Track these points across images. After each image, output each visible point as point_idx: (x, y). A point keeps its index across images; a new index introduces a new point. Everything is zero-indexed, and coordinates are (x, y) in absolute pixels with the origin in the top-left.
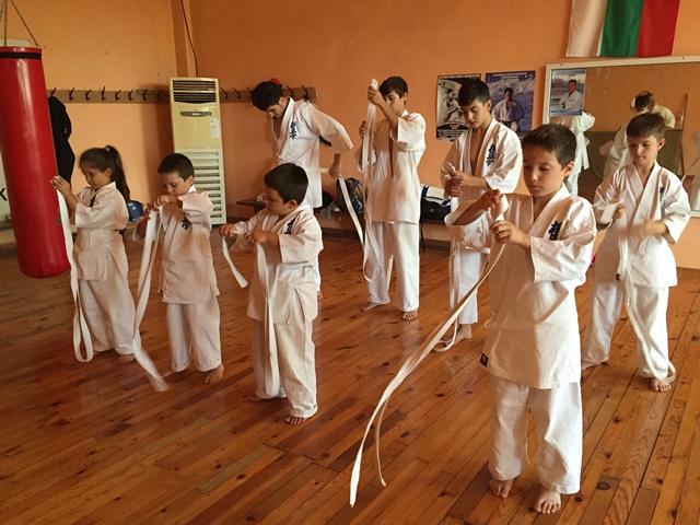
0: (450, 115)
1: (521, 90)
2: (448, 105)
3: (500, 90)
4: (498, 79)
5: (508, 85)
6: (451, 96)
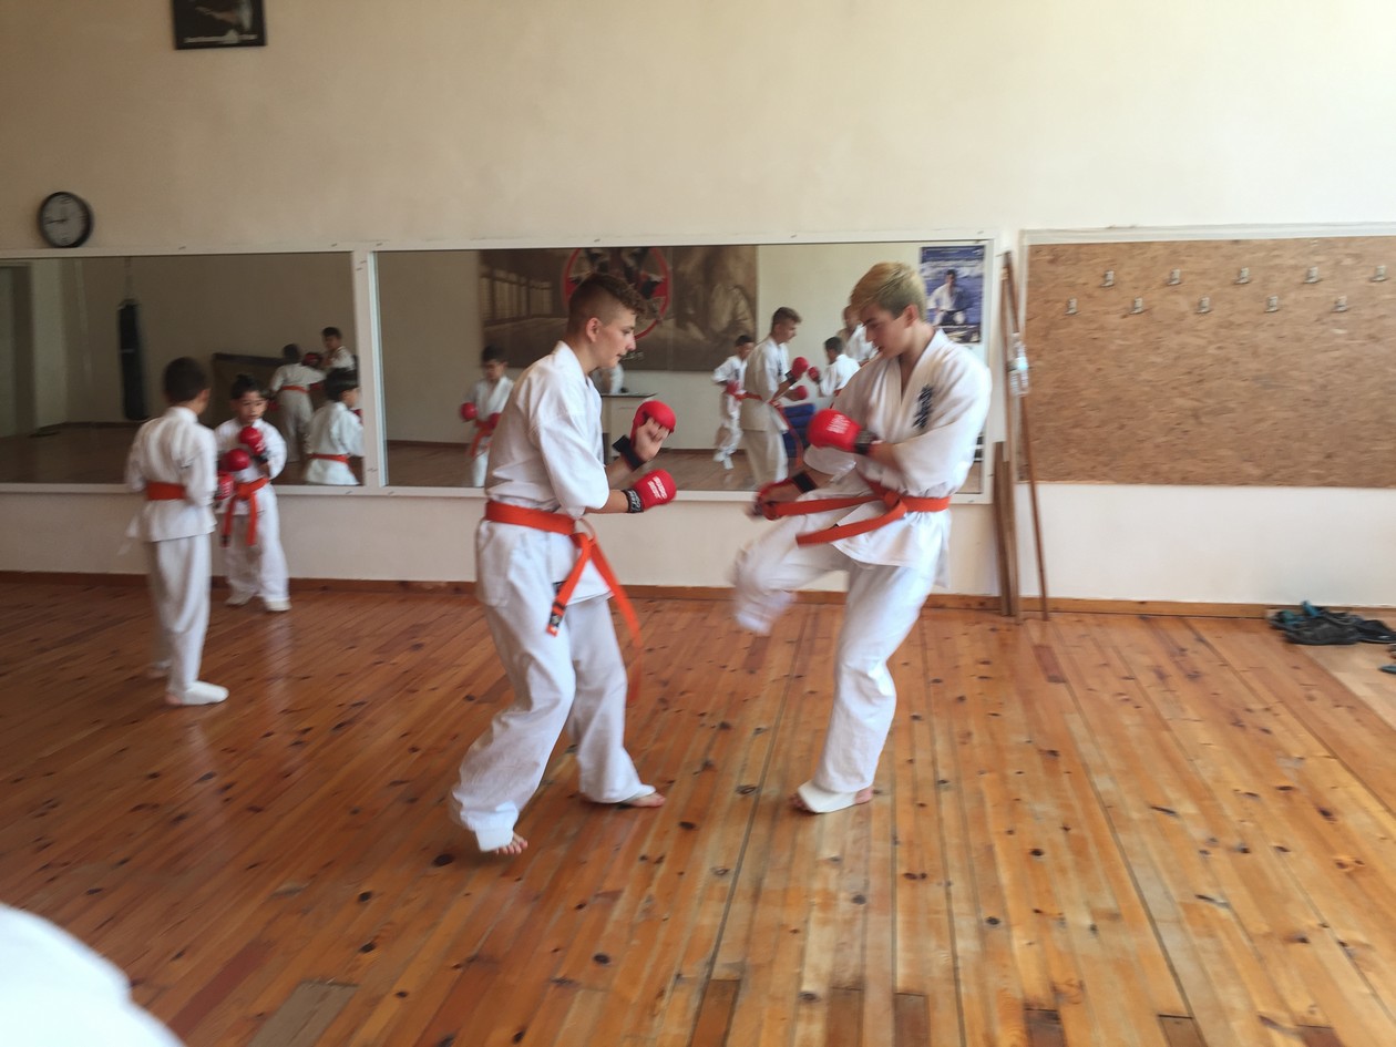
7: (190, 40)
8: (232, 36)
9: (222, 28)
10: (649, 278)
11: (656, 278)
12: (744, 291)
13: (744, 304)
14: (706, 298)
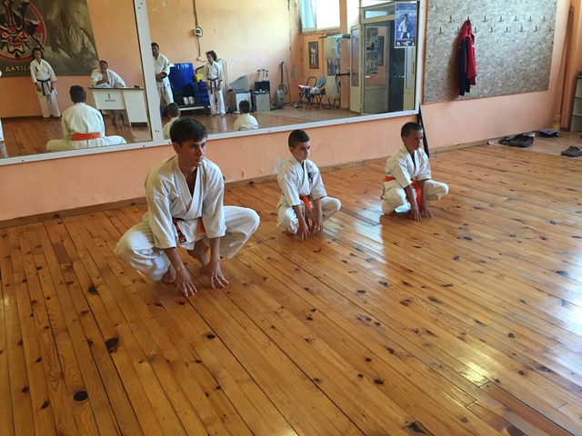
10: (31, 23)
11: (35, 22)
12: (85, 32)
13: (86, 38)
14: (65, 35)
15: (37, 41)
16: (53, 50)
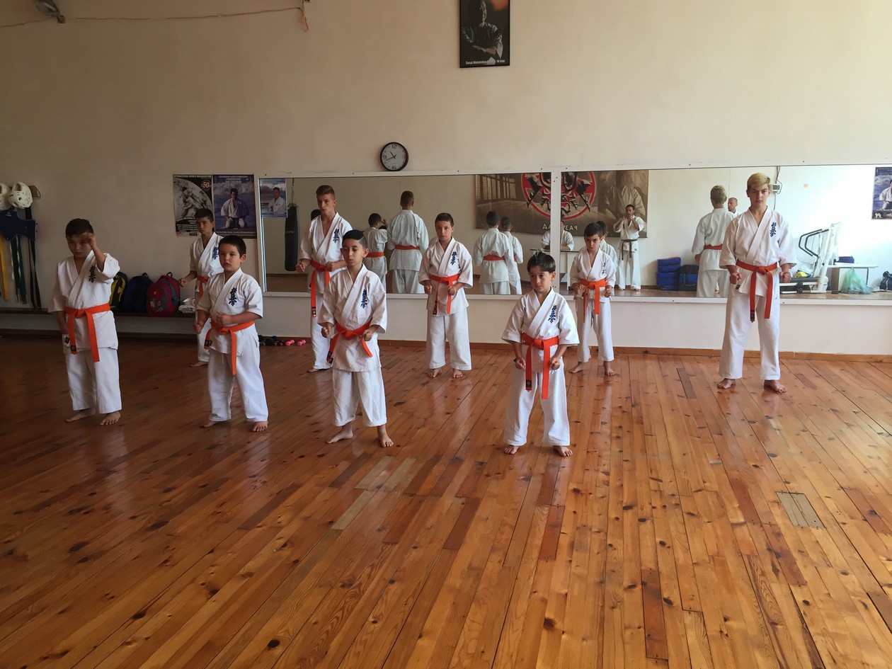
0: (187, 210)
1: (244, 191)
2: (185, 202)
3: (226, 190)
4: (224, 180)
5: (232, 185)
6: (186, 194)
7: (467, 63)
8: (492, 61)
9: (487, 57)
10: (582, 182)
11: (586, 182)
12: (639, 190)
13: (639, 198)
14: (617, 195)
15: (585, 201)
16: (599, 210)
